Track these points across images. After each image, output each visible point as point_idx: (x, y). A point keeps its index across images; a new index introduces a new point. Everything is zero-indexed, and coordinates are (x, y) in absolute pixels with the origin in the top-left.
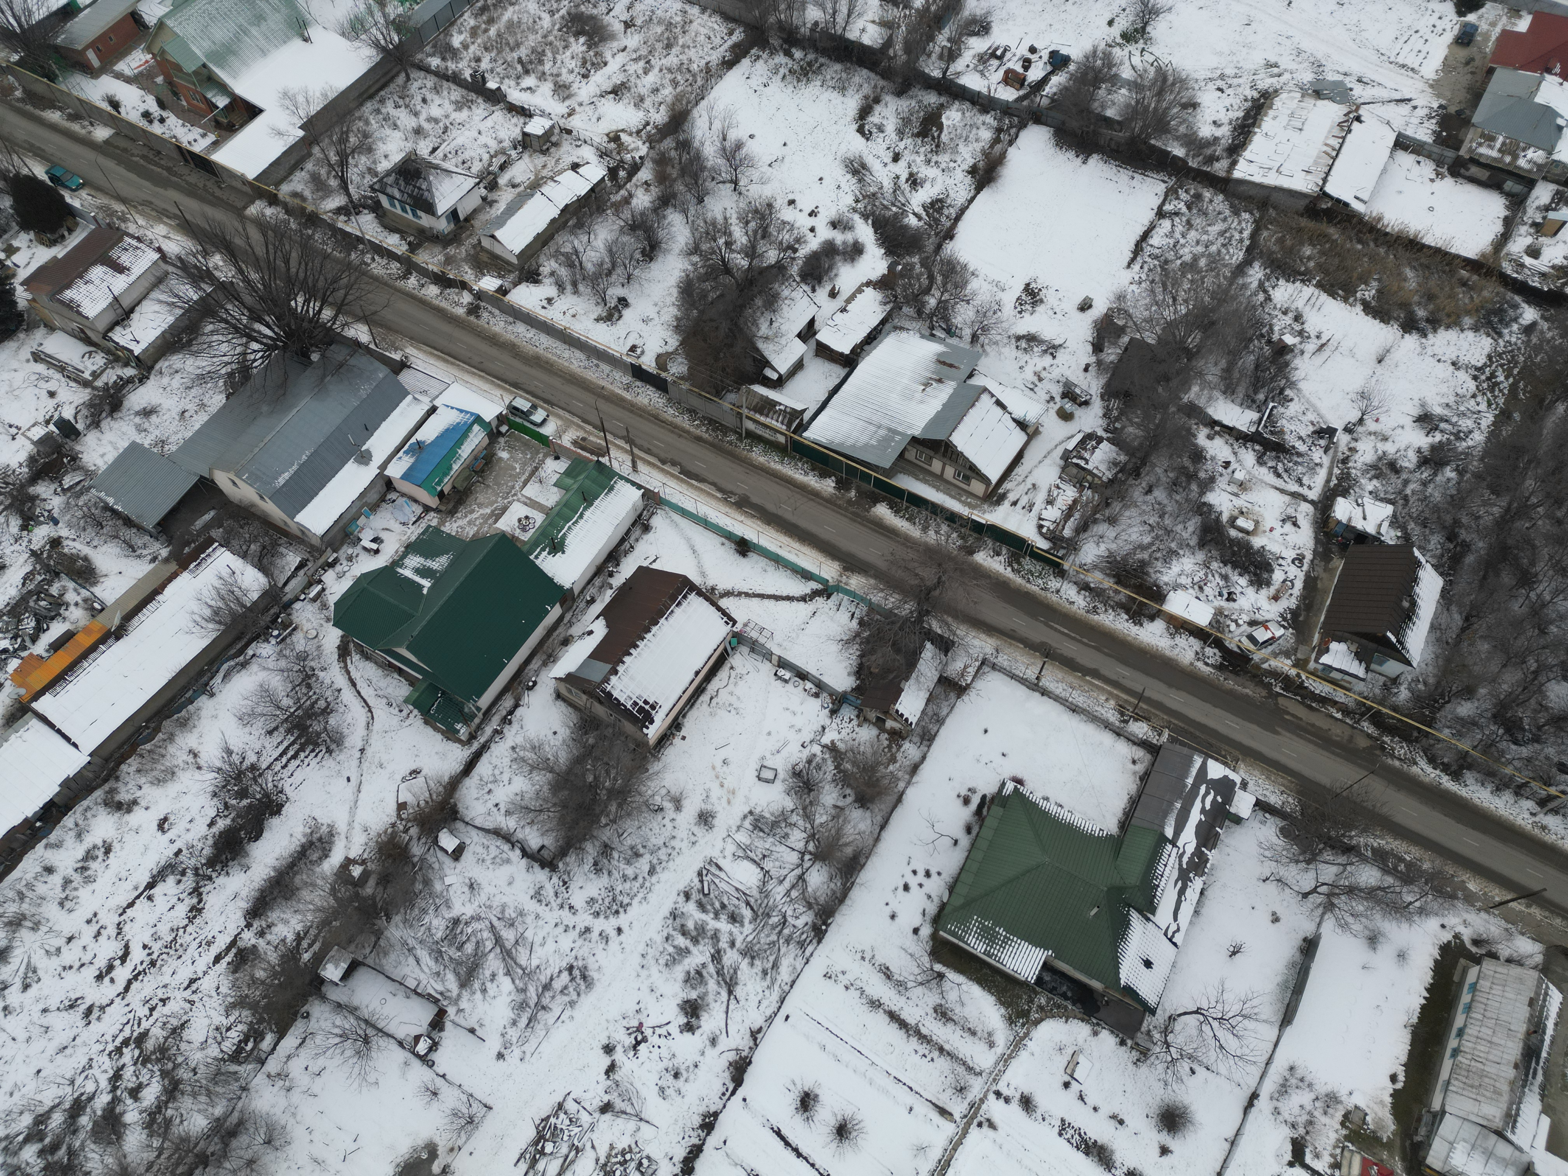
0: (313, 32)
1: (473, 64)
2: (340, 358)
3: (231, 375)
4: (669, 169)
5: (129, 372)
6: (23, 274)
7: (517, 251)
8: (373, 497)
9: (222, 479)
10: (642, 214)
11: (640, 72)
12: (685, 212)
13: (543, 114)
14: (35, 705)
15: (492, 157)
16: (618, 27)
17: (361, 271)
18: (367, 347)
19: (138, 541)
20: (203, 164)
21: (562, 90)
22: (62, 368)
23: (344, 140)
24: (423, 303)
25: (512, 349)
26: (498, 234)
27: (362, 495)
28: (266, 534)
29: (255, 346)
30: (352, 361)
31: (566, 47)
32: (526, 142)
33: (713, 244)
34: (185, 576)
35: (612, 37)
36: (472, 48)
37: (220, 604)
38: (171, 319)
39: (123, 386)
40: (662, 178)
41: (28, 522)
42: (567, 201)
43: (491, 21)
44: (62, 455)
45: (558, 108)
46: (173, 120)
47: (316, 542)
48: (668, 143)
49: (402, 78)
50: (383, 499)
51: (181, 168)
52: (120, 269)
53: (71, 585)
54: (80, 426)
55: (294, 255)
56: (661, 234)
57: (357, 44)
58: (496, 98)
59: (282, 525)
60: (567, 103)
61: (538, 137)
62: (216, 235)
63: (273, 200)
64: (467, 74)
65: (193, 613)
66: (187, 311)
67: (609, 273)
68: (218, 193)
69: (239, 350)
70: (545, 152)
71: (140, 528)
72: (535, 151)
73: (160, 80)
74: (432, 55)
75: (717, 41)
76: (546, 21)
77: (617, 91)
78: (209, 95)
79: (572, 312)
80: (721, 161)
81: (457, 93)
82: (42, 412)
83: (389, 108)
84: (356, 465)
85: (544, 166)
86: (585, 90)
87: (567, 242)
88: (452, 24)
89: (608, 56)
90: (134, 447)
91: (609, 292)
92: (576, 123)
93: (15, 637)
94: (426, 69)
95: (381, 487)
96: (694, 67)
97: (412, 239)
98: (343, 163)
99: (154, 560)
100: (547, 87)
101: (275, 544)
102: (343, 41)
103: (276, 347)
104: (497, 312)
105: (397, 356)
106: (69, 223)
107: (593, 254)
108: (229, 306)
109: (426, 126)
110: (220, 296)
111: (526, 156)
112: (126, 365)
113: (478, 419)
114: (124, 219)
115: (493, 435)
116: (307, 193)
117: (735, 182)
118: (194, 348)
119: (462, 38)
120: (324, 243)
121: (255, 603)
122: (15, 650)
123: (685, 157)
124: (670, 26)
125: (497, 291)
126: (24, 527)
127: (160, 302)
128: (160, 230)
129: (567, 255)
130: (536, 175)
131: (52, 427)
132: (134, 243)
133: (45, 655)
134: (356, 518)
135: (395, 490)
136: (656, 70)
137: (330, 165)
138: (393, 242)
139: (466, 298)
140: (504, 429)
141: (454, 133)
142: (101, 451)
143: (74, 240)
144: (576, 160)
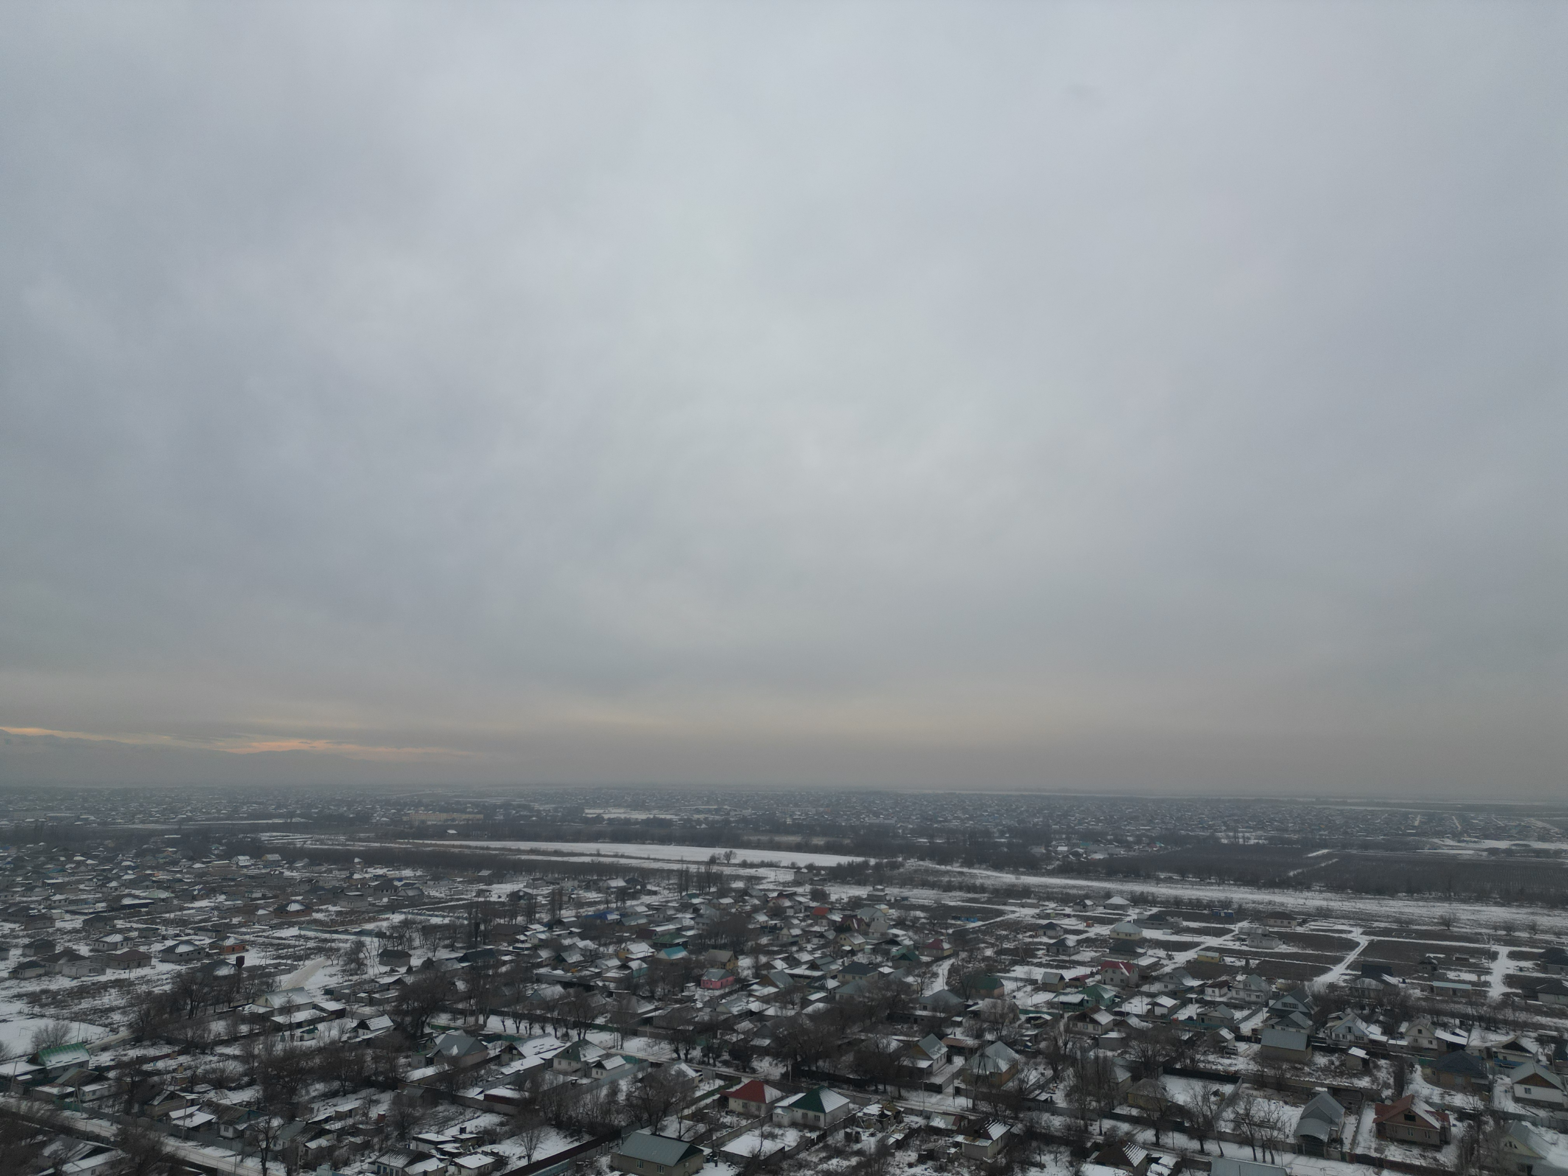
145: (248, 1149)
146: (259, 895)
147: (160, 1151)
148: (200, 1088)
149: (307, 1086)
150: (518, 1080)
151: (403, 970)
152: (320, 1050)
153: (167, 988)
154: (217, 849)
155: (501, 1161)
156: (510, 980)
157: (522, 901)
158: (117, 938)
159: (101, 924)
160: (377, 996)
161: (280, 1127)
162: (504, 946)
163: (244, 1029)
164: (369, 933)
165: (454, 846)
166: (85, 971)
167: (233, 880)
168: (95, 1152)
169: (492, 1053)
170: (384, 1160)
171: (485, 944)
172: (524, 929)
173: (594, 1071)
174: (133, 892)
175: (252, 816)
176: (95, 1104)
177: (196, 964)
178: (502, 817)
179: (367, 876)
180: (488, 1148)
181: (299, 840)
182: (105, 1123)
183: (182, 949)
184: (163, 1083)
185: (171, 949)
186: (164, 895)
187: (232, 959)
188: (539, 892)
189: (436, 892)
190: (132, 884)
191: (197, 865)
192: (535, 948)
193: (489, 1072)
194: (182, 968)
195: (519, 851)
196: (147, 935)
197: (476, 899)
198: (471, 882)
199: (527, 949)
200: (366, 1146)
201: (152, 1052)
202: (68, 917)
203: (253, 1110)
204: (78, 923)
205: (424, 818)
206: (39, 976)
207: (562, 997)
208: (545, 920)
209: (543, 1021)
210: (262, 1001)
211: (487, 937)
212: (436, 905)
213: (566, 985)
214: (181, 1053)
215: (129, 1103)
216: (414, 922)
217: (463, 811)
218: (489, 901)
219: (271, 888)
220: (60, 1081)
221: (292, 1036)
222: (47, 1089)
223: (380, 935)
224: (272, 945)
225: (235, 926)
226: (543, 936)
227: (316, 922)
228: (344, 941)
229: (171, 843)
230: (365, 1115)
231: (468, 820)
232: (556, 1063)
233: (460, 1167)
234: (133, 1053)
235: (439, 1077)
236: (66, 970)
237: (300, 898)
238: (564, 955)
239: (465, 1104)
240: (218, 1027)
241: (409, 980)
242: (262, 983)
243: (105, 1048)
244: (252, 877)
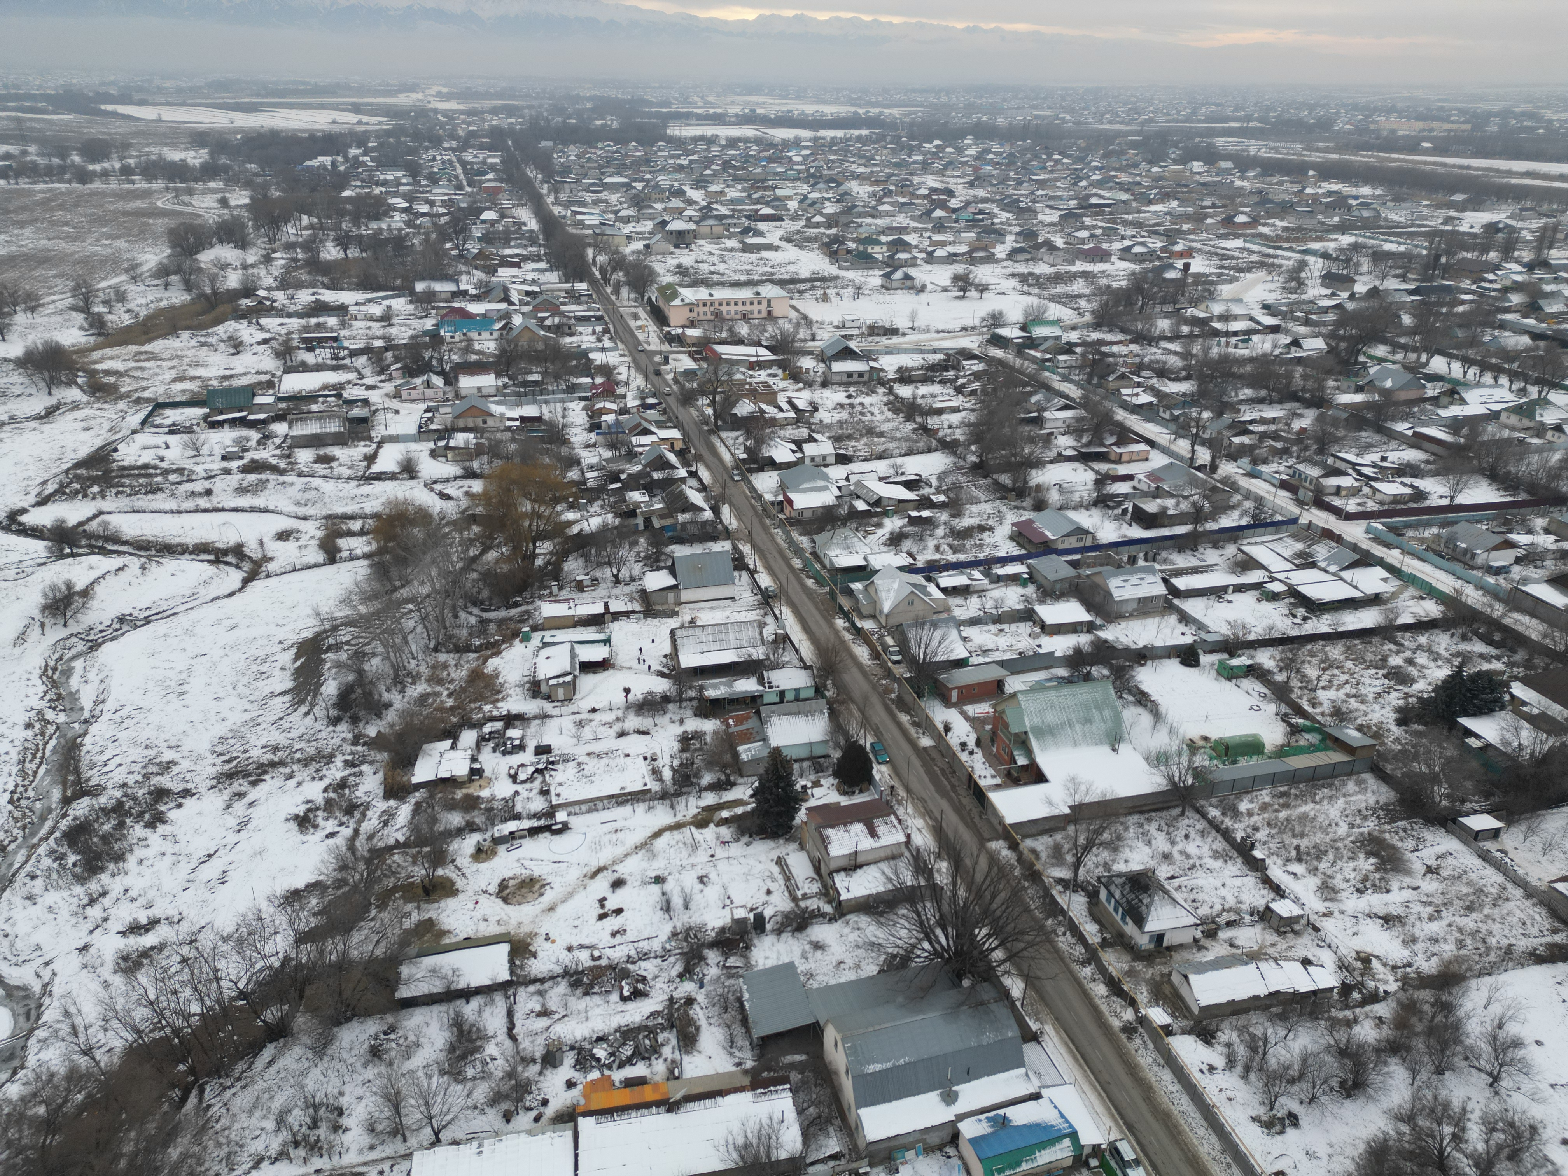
0: (1123, 747)
1: (1249, 830)
2: (985, 997)
3: (894, 956)
4: (1414, 1020)
5: (828, 909)
6: (812, 803)
7: (1204, 1003)
8: (934, 1139)
9: (830, 1035)
10: (1361, 1046)
11: (1425, 915)
12: (1414, 1073)
13: (1296, 901)
14: (580, 1120)
15: (1224, 910)
16: (1418, 867)
17: (1048, 938)
18: (1012, 1003)
19: (741, 1041)
20: (979, 795)
21: (1328, 891)
22: (788, 877)
23: (1099, 832)
24: (1086, 996)
25: (1147, 1090)
26: (1192, 978)
27: (926, 1130)
28: (829, 1106)
29: (926, 945)
30: (994, 1007)
31: (1352, 859)
32: (1266, 916)
33: (1435, 1126)
34: (748, 1096)
35: (1408, 872)
36: (1255, 818)
37: (754, 1141)
38: (881, 889)
39: (816, 916)
40: (1401, 1022)
41: (687, 973)
42: (1282, 988)
43: (1286, 806)
44: (742, 939)
45: (1315, 904)
46: (979, 756)
47: (862, 1145)
48: (1426, 995)
49: (1178, 810)
50: (940, 1148)
51: (963, 790)
52: (873, 834)
53: (674, 1041)
54: (768, 927)
55: (1003, 895)
56: (1373, 1078)
57: (1154, 771)
58: (1257, 866)
59: (846, 1107)
60: (1328, 904)
61: (1281, 917)
62: (955, 849)
63: (1014, 846)
64: (1239, 836)
65: (731, 1133)
66: (897, 889)
67: (1292, 1081)
68: (977, 820)
69: (913, 941)
70: (1279, 933)
71: (748, 1031)
72: (1270, 927)
73: (988, 727)
74: (1216, 807)
75: (1534, 931)
76: (1343, 829)
77: (1388, 920)
78: (1015, 753)
79: (1230, 1094)
80: (1485, 1048)
81: (1220, 845)
82: (754, 901)
83: (1152, 828)
84: (938, 1098)
85: (1273, 945)
86: (1352, 903)
87: (1259, 1025)
88: (1247, 792)
89: (1395, 885)
90: (791, 966)
91: (1282, 1100)
92: (1328, 926)
93: (612, 1054)
94: (1204, 816)
95: (946, 1135)
96: (1493, 941)
97: (1108, 936)
98: (1088, 848)
99: (738, 1064)
100: (1313, 882)
101: (829, 1121)
102: (1144, 764)
103: (942, 957)
104: (1151, 1046)
105: (1034, 1026)
106: (864, 786)
107: (1283, 1052)
108: (928, 904)
109: (1176, 856)
110: (928, 893)
111: (1259, 928)
112: (829, 902)
113: (1074, 1135)
114: (899, 803)
115: (1080, 1160)
116: (1043, 856)
117: (1495, 1079)
118: (882, 920)
119: (1250, 806)
120: (1032, 899)
121: (779, 1162)
122: (604, 1065)
123: (1440, 1018)
124: (1480, 891)
125: (1162, 1027)
126: (681, 976)
127: (883, 873)
128: (919, 823)
129: (1253, 1037)
130: (1261, 948)
131: (751, 916)
132: (895, 822)
133: (617, 1084)
134: (907, 1148)
135: (957, 1147)
136: (1444, 923)
137: (1075, 845)
138: (1090, 930)
139: (1129, 1015)
140: (1094, 1162)
141: (1199, 873)
142: (768, 954)
143: (859, 799)
144: (1310, 957)
145: (1181, 431)
146: (1209, 203)
147: (1112, 418)
148: (1144, 374)
149: (1236, 390)
150: (1455, 425)
151: (1345, 295)
152: (1252, 360)
153: (1124, 283)
154: (1174, 153)
155: (1419, 495)
156: (1466, 321)
157: (1500, 235)
158: (1084, 234)
159: (1073, 220)
160: (1314, 317)
161: (1209, 419)
162: (1466, 284)
163: (1185, 329)
164: (1314, 253)
165: (1425, 163)
166: (1060, 260)
167: (1186, 186)
168: (1066, 407)
169: (1430, 393)
170: (1301, 467)
171: (1443, 278)
172: (1496, 267)
173: (1549, 435)
174: (1100, 192)
175: (1210, 119)
176: (1066, 371)
177: (1148, 265)
178: (1496, 129)
179: (1320, 191)
180: (1408, 480)
181: (1255, 148)
182: (1073, 387)
183: (1138, 249)
184: (1117, 364)
185: (1128, 249)
186: (1125, 196)
187: (1180, 264)
188: (1526, 225)
189: (1395, 215)
190: (1099, 184)
191: (1155, 169)
192: (1505, 290)
193: (1423, 411)
194: (1137, 268)
195: (1510, 173)
196: (1110, 233)
197: (1442, 227)
198: (1439, 206)
199: (1495, 290)
200: (1284, 452)
201: (1109, 337)
202: (1048, 211)
203: (1189, 400)
204: (1054, 217)
205: (1395, 126)
206: (1027, 260)
207: (1527, 349)
208: (1526, 260)
209: (1497, 371)
210: (1203, 306)
211: (1447, 271)
212: (1393, 230)
213: (1536, 336)
214: (1132, 341)
215: (1091, 376)
216: (1364, 246)
217: (1447, 120)
218: (1458, 233)
219: (1221, 197)
220: (1042, 348)
221: (1228, 343)
222: (1032, 352)
223: (1325, 256)
224: (1217, 254)
225: (1184, 232)
226: (1519, 278)
227: (1261, 235)
228: (1288, 259)
229: (1134, 145)
230: (1288, 425)
231: (1450, 131)
232: (1503, 417)
233: (1375, 490)
234: (1095, 336)
235: (1368, 406)
236: (1046, 258)
237: (1248, 209)
238: (1542, 302)
239: (1392, 435)
240: (1164, 325)
241: (1350, 306)
242: (1205, 290)
243: (1074, 328)
244: (1204, 184)
